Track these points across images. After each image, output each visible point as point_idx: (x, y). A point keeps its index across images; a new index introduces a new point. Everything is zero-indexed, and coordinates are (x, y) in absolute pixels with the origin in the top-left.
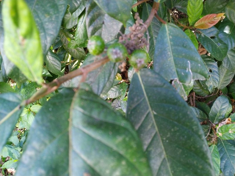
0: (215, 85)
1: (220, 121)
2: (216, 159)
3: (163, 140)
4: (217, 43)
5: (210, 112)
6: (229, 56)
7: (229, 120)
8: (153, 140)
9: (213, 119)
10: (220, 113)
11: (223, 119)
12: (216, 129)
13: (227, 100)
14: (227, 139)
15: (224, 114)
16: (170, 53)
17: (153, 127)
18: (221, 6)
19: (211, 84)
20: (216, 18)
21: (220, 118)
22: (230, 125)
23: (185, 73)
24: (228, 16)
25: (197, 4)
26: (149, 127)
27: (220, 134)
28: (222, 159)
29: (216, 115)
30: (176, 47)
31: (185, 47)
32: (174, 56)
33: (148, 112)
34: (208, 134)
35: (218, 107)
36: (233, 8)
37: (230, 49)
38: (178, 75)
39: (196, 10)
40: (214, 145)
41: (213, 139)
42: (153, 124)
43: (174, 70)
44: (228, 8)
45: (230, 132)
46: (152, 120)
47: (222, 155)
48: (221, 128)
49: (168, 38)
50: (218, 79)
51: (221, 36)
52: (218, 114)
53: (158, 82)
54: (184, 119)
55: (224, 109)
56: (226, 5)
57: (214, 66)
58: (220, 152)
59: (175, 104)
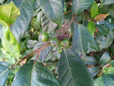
0: (103, 47)
1: (105, 64)
2: (101, 83)
3: (74, 82)
4: (105, 27)
5: (100, 60)
6: (110, 33)
7: (109, 64)
8: (70, 81)
9: (101, 63)
10: (105, 60)
11: (106, 64)
12: (102, 68)
13: (108, 54)
14: (107, 74)
15: (107, 61)
16: (80, 38)
17: (70, 75)
18: (107, 9)
19: (101, 46)
20: (104, 16)
21: (104, 63)
22: (109, 67)
23: (87, 48)
24: (111, 14)
25: (95, 9)
26: (68, 75)
27: (104, 71)
28: (104, 83)
29: (103, 61)
30: (83, 36)
31: (87, 36)
32: (82, 40)
33: (68, 68)
34: (99, 71)
35: (104, 57)
36: (113, 10)
37: (111, 30)
38: (83, 49)
39: (95, 11)
40: (101, 77)
41: (101, 73)
42: (70, 74)
43: (82, 46)
44: (110, 10)
45: (109, 71)
46: (70, 72)
47: (104, 81)
48: (105, 68)
49: (79, 31)
50: (105, 44)
51: (107, 23)
52: (104, 61)
53: (73, 55)
54: (84, 73)
55: (107, 59)
56: (110, 9)
57: (103, 38)
58: (104, 80)
59: (81, 66)
